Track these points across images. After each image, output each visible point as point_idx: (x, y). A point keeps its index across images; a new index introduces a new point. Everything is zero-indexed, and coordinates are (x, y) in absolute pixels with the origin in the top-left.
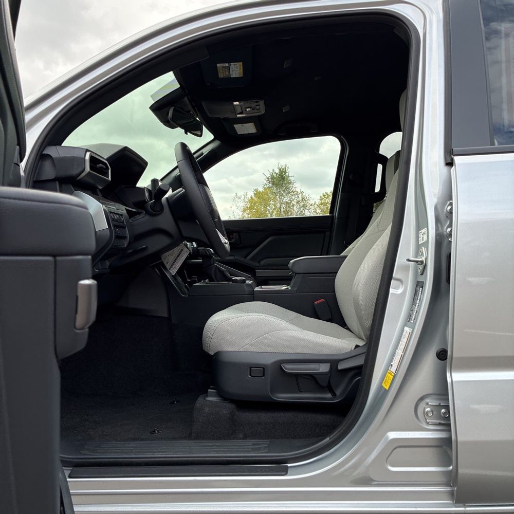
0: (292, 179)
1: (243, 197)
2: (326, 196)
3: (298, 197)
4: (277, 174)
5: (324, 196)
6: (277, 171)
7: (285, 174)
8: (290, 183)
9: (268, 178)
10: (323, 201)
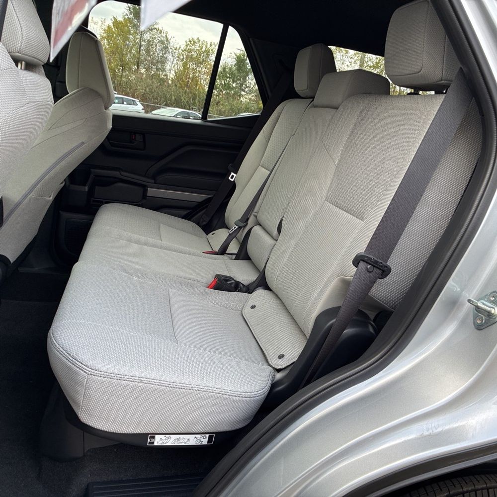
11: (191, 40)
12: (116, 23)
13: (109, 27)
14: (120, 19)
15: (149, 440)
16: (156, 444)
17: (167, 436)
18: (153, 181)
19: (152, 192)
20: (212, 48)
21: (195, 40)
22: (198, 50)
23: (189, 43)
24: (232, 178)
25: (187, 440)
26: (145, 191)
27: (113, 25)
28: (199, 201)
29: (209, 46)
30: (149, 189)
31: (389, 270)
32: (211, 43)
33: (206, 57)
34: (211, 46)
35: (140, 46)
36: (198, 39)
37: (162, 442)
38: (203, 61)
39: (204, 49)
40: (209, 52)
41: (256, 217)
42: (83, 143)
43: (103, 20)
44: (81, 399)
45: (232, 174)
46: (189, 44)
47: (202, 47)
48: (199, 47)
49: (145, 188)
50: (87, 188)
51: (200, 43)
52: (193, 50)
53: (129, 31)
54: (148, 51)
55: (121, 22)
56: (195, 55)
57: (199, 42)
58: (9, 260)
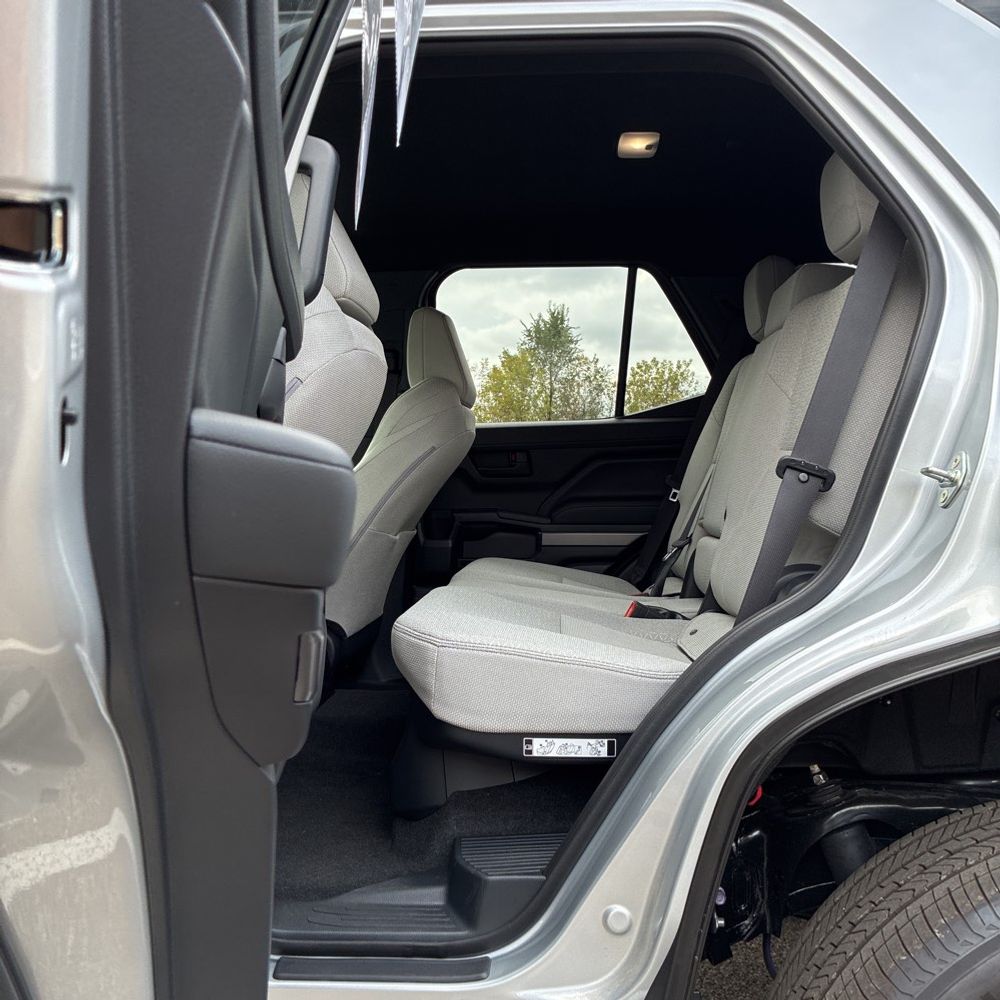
0: (574, 333)
1: (480, 367)
2: (644, 368)
3: (589, 368)
4: (545, 323)
5: (639, 367)
6: (547, 317)
7: (562, 323)
8: (571, 342)
9: (529, 331)
10: (637, 378)
11: (641, 362)
12: (509, 360)
13: (495, 369)
14: (514, 352)
15: (525, 748)
16: (535, 754)
17: (549, 740)
18: (549, 521)
19: (549, 539)
20: (682, 370)
21: (649, 363)
22: (656, 378)
23: (639, 371)
24: (674, 497)
25: (577, 748)
26: (539, 539)
27: (503, 366)
28: (626, 544)
29: (675, 369)
30: (544, 535)
31: (833, 477)
32: (679, 362)
33: (672, 389)
34: (679, 367)
35: (552, 391)
36: (654, 360)
37: (542, 750)
38: (668, 397)
39: (666, 376)
40: (676, 379)
41: (701, 525)
42: (434, 448)
43: (484, 362)
44: (432, 683)
45: (674, 491)
46: (637, 373)
47: (663, 372)
48: (657, 373)
49: (536, 533)
50: (450, 543)
51: (659, 366)
52: (647, 382)
53: (531, 371)
54: (565, 398)
55: (515, 358)
56: (651, 389)
57: (656, 365)
58: (343, 631)
